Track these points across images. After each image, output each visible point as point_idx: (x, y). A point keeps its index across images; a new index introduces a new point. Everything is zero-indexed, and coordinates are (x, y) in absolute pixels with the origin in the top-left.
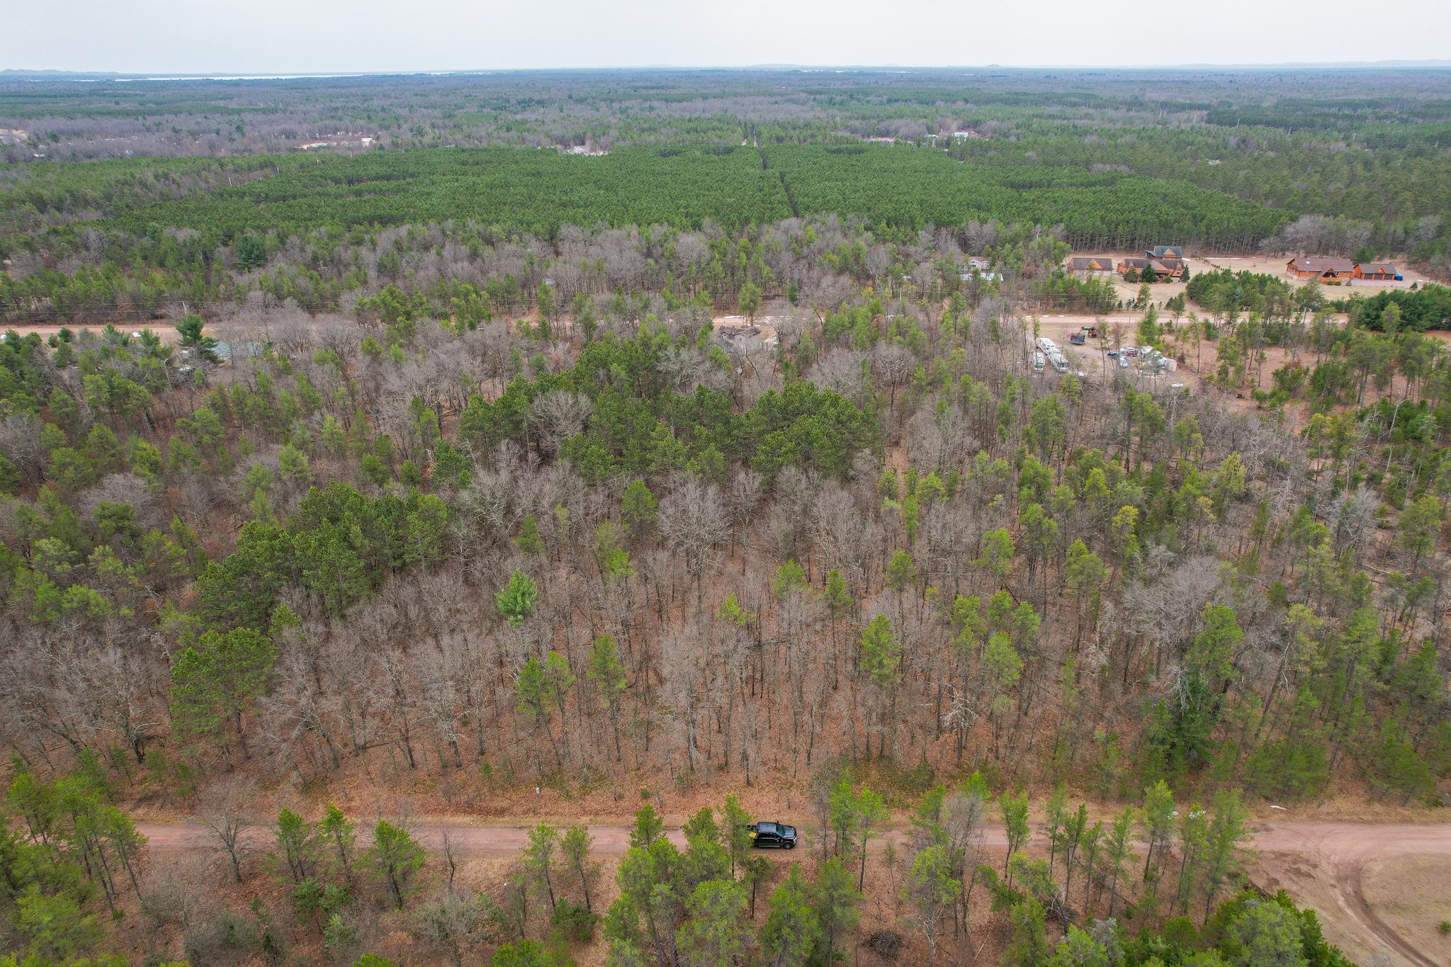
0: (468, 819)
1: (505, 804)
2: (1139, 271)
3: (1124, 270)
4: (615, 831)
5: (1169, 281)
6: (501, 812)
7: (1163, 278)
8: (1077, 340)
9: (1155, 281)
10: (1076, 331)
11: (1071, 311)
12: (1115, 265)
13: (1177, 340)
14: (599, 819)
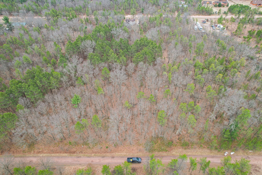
0: (66, 155)
1: (75, 150)
2: (218, 4)
3: (214, 4)
4: (100, 158)
5: (224, 7)
6: (74, 152)
7: (223, 6)
8: (204, 22)
9: (221, 7)
10: (204, 20)
11: (203, 15)
12: (212, 3)
13: (226, 22)
14: (96, 154)
